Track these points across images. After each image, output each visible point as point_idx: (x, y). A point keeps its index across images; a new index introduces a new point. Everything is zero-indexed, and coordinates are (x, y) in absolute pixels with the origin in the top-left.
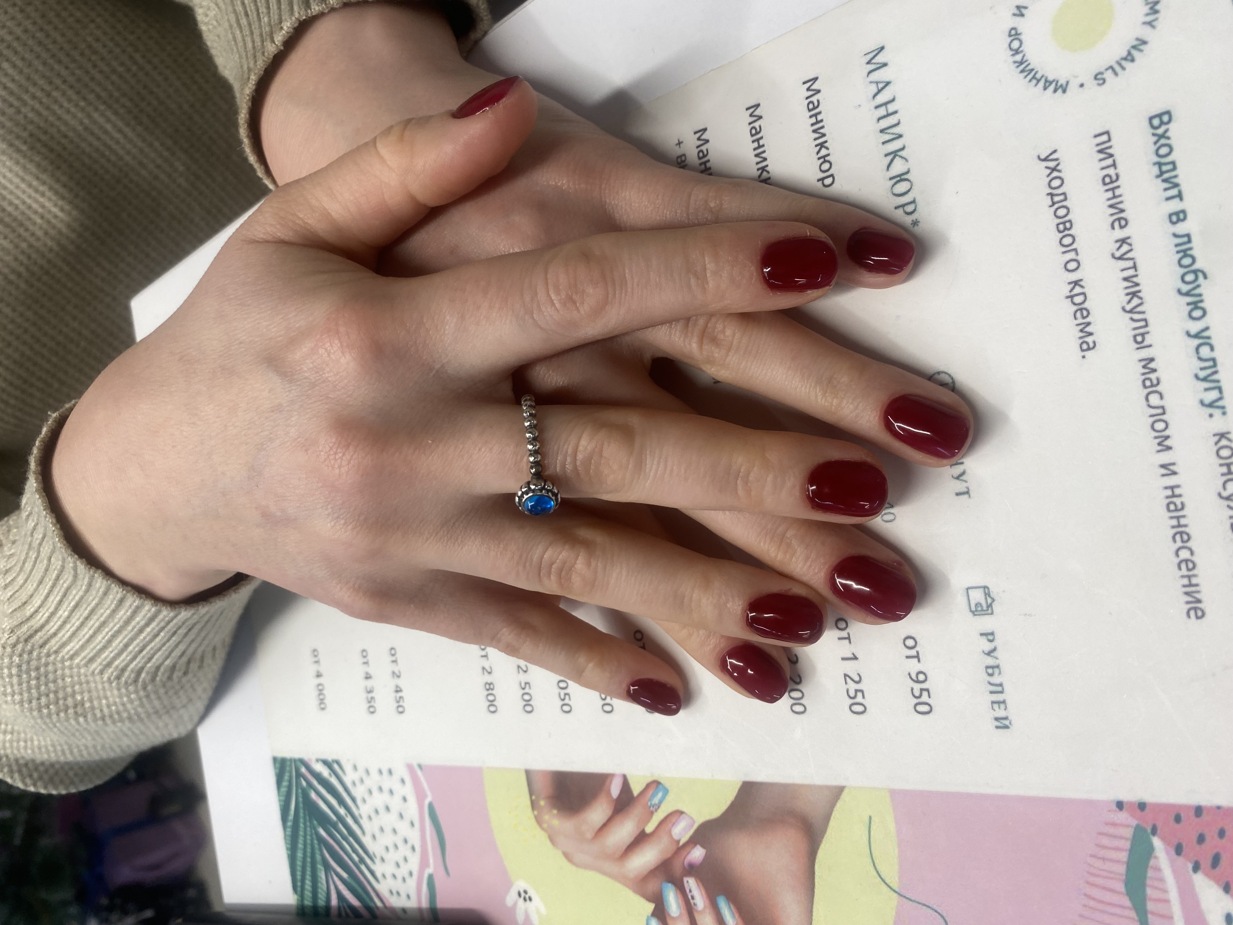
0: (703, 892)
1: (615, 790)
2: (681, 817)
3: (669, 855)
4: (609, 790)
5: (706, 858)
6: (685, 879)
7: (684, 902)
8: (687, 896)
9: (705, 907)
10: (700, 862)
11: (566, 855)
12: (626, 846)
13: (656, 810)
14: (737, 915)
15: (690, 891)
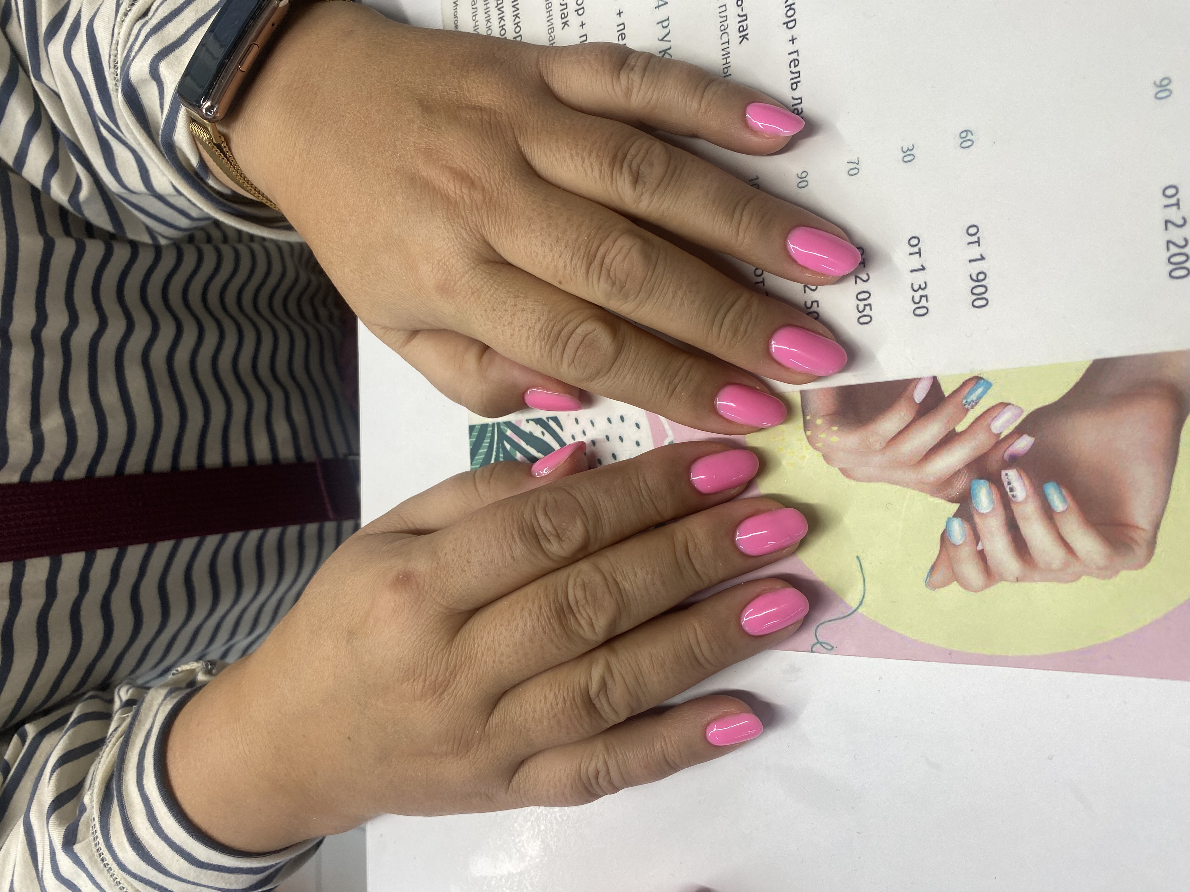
0: (1027, 482)
1: (920, 394)
2: (1006, 409)
3: (985, 451)
4: (913, 395)
5: (1034, 447)
6: (1003, 473)
7: (999, 496)
8: (1005, 489)
9: (1027, 496)
10: (1026, 451)
11: (845, 472)
12: (928, 450)
13: (972, 407)
14: (1069, 500)
15: (1009, 483)
